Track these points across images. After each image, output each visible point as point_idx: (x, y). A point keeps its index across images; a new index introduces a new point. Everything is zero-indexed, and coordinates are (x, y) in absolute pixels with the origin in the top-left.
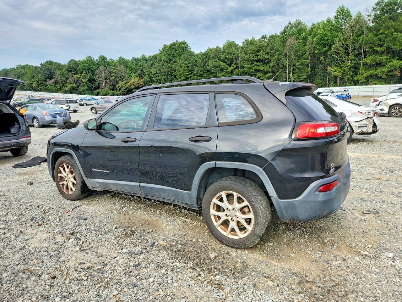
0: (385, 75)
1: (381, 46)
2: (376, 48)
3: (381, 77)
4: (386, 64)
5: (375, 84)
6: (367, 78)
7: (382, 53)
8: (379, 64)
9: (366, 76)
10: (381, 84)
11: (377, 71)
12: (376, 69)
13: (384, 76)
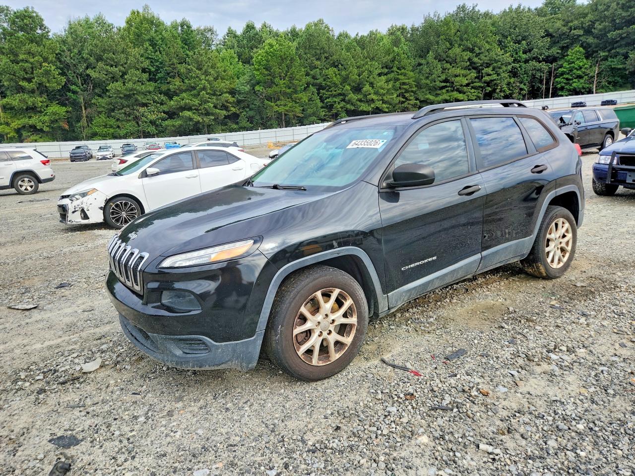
0: (47, 126)
1: (29, 80)
2: (21, 83)
3: (41, 130)
4: (43, 110)
5: (36, 141)
6: (18, 131)
7: (33, 91)
8: (32, 109)
9: (16, 127)
10: (44, 141)
11: (32, 119)
12: (30, 117)
13: (46, 129)
